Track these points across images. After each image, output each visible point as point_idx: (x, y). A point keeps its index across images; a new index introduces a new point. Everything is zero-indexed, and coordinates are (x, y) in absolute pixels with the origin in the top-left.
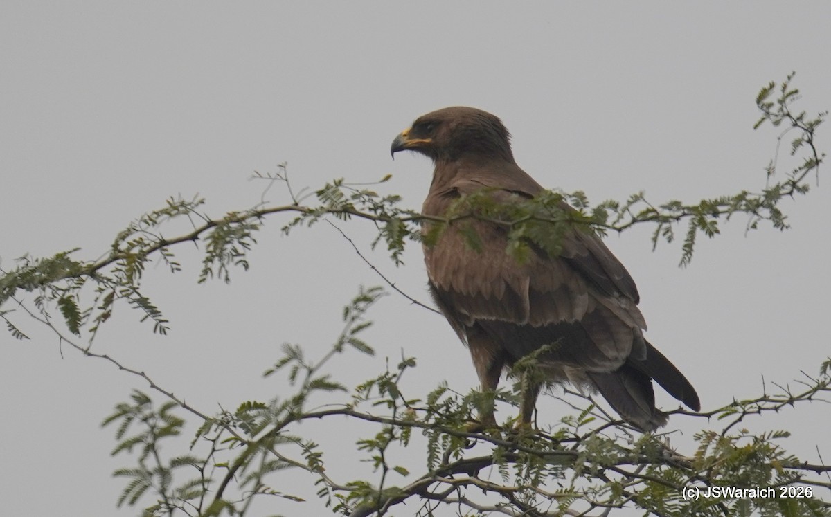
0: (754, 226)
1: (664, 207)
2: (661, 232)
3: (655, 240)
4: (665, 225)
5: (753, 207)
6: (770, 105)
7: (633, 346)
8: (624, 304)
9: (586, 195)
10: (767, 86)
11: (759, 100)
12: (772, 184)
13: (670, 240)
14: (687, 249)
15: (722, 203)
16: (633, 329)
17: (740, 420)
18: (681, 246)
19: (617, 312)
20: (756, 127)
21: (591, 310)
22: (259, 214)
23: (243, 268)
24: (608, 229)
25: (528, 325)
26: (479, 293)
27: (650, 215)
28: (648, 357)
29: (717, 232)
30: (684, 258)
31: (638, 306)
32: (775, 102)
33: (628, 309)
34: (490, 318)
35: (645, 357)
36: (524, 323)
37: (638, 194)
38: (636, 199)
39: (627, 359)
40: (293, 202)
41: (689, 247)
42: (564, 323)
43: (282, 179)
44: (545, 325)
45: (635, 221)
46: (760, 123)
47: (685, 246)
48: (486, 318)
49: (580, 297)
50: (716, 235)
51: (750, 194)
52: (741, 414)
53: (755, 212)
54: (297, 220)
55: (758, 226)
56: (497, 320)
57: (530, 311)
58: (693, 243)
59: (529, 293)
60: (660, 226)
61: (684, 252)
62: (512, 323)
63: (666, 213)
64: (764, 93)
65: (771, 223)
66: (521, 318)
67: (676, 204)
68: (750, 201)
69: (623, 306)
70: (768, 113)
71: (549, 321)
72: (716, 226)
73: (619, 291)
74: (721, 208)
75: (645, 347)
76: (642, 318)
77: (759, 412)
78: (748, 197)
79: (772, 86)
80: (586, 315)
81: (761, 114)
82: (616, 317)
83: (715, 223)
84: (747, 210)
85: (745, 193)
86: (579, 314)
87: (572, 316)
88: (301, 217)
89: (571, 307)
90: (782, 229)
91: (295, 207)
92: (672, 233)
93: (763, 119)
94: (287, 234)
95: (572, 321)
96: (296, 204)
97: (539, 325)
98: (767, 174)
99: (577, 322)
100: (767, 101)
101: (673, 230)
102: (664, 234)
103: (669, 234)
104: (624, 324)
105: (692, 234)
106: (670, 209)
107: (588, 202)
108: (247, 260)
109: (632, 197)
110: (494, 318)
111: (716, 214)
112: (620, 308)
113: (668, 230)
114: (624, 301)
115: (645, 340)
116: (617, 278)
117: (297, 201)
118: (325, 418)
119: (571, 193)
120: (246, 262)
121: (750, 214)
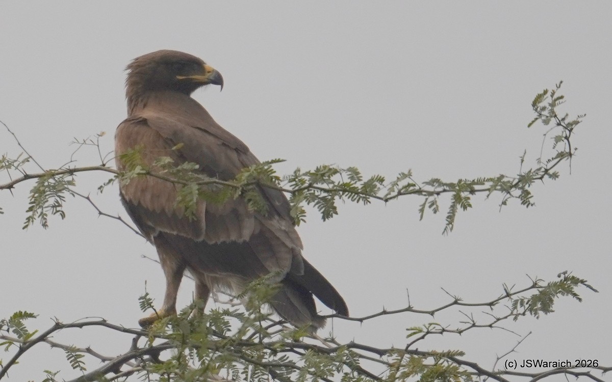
0: (504, 203)
1: (427, 183)
2: (427, 205)
3: (422, 211)
4: (431, 199)
5: (507, 188)
6: (544, 109)
7: (292, 264)
8: (284, 225)
9: (359, 170)
10: (542, 92)
11: (534, 104)
12: (525, 170)
13: (435, 211)
14: (449, 220)
15: (480, 182)
16: (293, 250)
17: (423, 337)
18: (445, 218)
19: (278, 234)
20: (530, 125)
21: (257, 232)
22: (71, 172)
23: (60, 217)
24: (371, 198)
25: (204, 241)
26: (163, 210)
27: (411, 188)
28: (305, 272)
29: (470, 206)
30: (446, 227)
31: (296, 228)
32: (547, 106)
33: (287, 230)
34: (172, 232)
35: (302, 273)
36: (200, 239)
37: (406, 173)
38: (404, 176)
39: (288, 274)
40: (102, 164)
41: (451, 218)
42: (234, 243)
43: (95, 145)
44: (219, 243)
45: (400, 194)
46: (533, 122)
47: (448, 217)
48: (168, 232)
49: (248, 220)
50: (468, 208)
51: (507, 177)
52: (424, 333)
53: (509, 193)
54: (110, 181)
55: (507, 202)
56: (177, 235)
57: (206, 230)
58: (454, 215)
59: (206, 215)
60: (427, 199)
61: (447, 222)
62: (191, 239)
63: (430, 188)
64: (539, 98)
65: (519, 201)
66: (198, 236)
67: (437, 181)
68: (504, 183)
69: (283, 228)
70: (540, 115)
71: (222, 240)
72: (469, 201)
73: (279, 215)
74: (476, 187)
75: (303, 264)
76: (298, 238)
77: (441, 333)
78: (505, 180)
79: (546, 92)
80: (253, 237)
81: (536, 115)
82: (278, 238)
83: (469, 198)
84: (502, 190)
85: (502, 176)
86: (247, 234)
87: (240, 236)
88: (114, 178)
89: (240, 228)
90: (527, 206)
91: (103, 167)
92: (437, 206)
93: (536, 119)
94: (101, 192)
95: (241, 241)
96: (104, 165)
97: (213, 242)
98: (520, 161)
99: (245, 242)
100: (541, 105)
101: (438, 203)
102: (430, 207)
103: (435, 206)
104: (283, 244)
105: (453, 207)
106: (433, 186)
107: (361, 177)
108: (63, 210)
109: (400, 174)
110: (175, 233)
111: (473, 192)
112: (280, 230)
113: (433, 203)
114: (283, 223)
115: (302, 257)
116: (277, 203)
117: (104, 163)
118: (84, 327)
119: (346, 168)
120: (62, 211)
121: (504, 193)
